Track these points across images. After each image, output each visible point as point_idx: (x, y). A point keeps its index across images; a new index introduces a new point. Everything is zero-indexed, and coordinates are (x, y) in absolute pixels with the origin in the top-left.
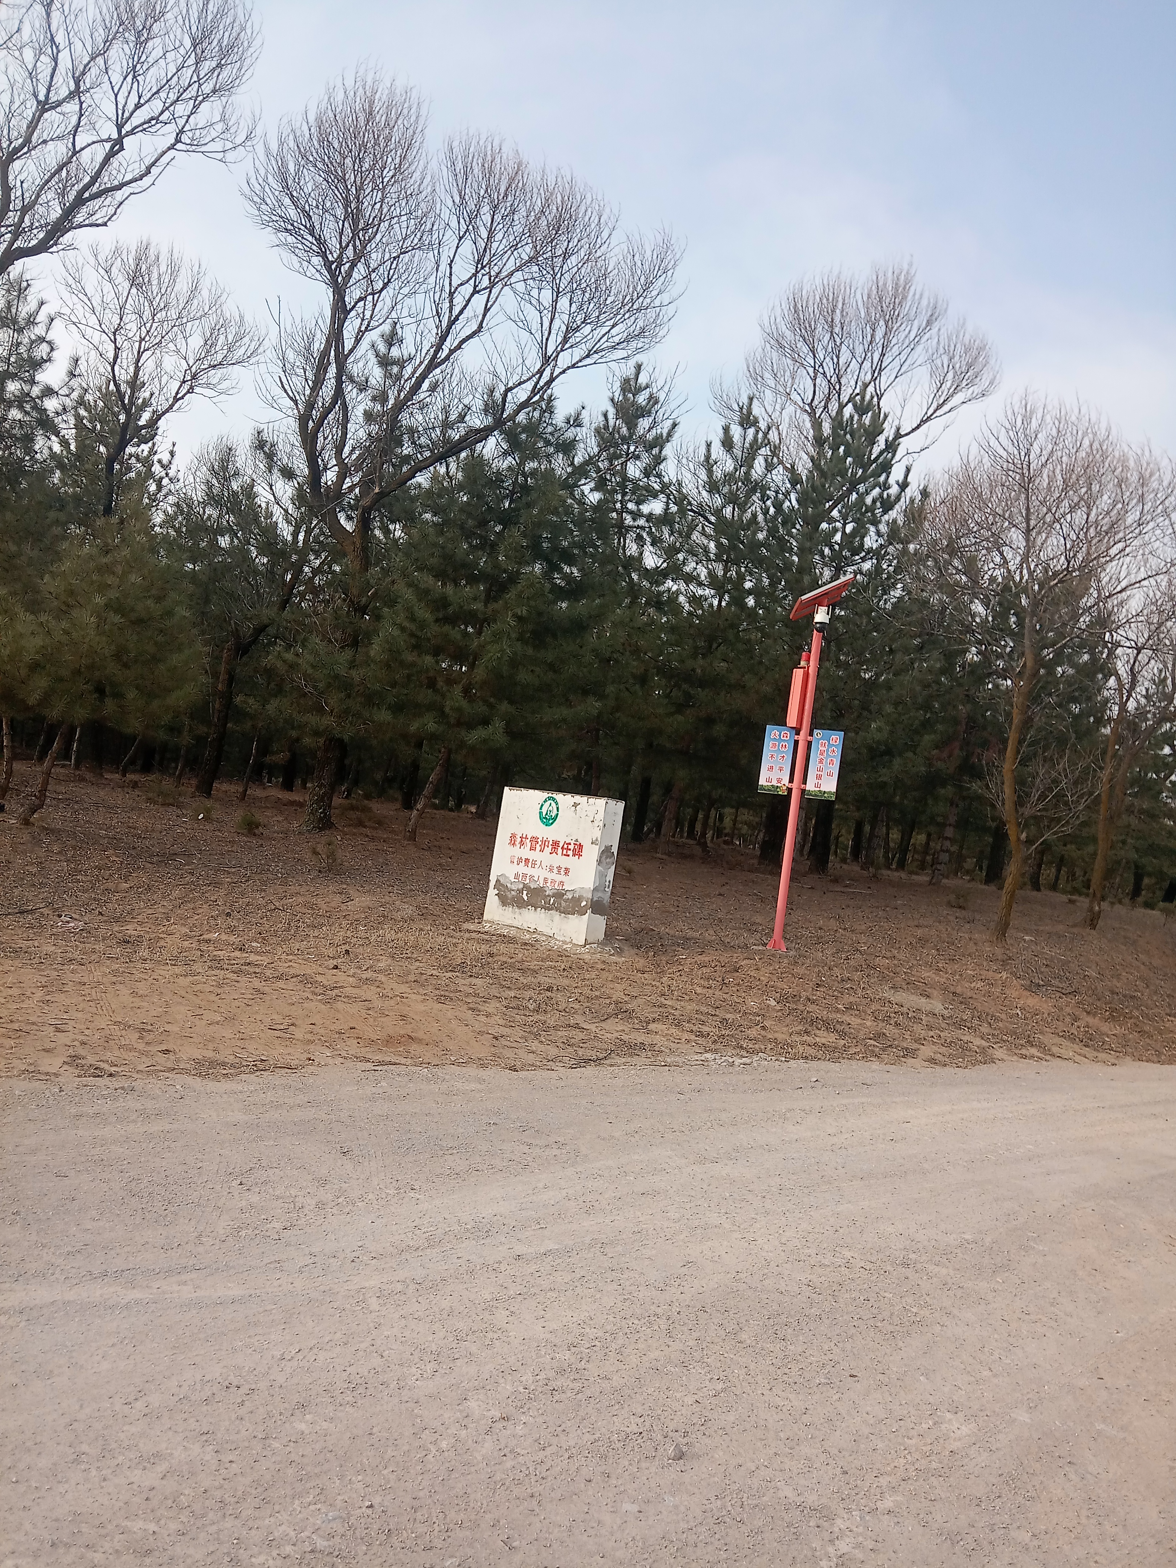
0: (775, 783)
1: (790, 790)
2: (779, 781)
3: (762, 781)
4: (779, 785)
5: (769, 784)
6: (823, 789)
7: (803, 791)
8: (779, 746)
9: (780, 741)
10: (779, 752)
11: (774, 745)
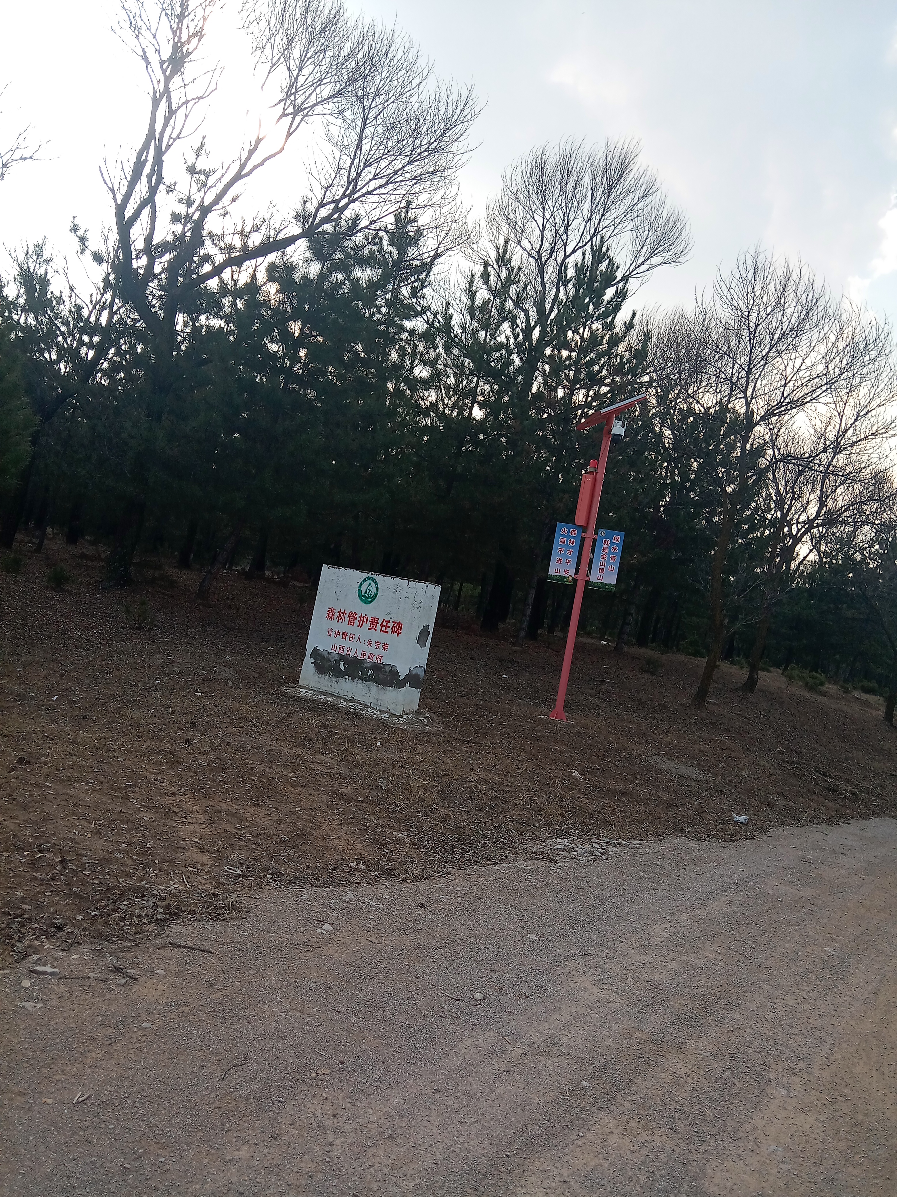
2: (566, 572)
3: (551, 572)
5: (558, 574)
6: (604, 581)
8: (567, 541)
9: (568, 537)
10: (567, 546)
11: (563, 541)
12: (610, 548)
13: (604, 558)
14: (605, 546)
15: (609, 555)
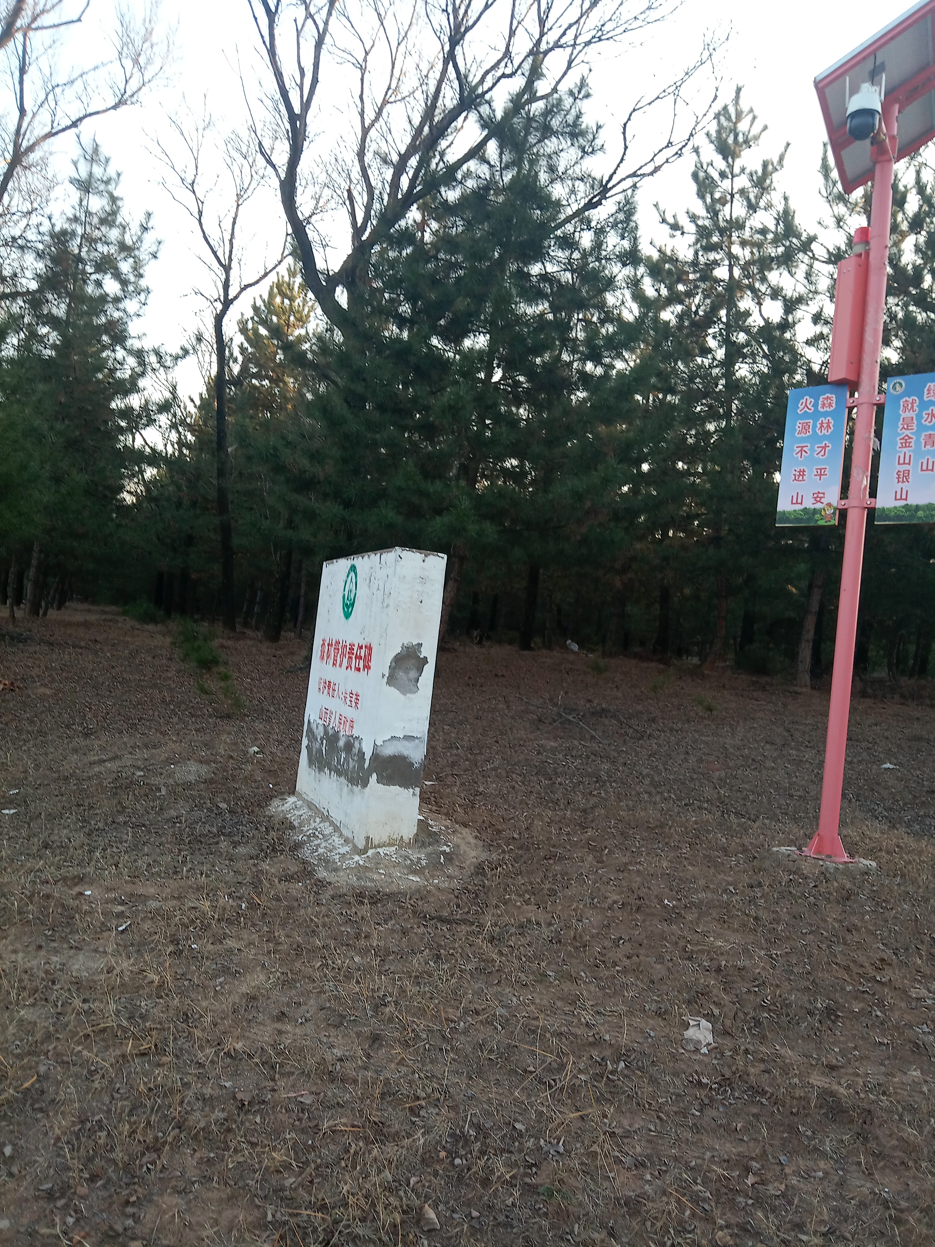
0: (809, 503)
1: (843, 514)
2: (818, 497)
3: (784, 505)
4: (818, 506)
5: (798, 507)
6: (913, 501)
7: (872, 512)
8: (815, 426)
9: (816, 415)
10: (815, 438)
11: (806, 427)
12: (919, 417)
13: (906, 441)
14: (908, 414)
15: (918, 433)
